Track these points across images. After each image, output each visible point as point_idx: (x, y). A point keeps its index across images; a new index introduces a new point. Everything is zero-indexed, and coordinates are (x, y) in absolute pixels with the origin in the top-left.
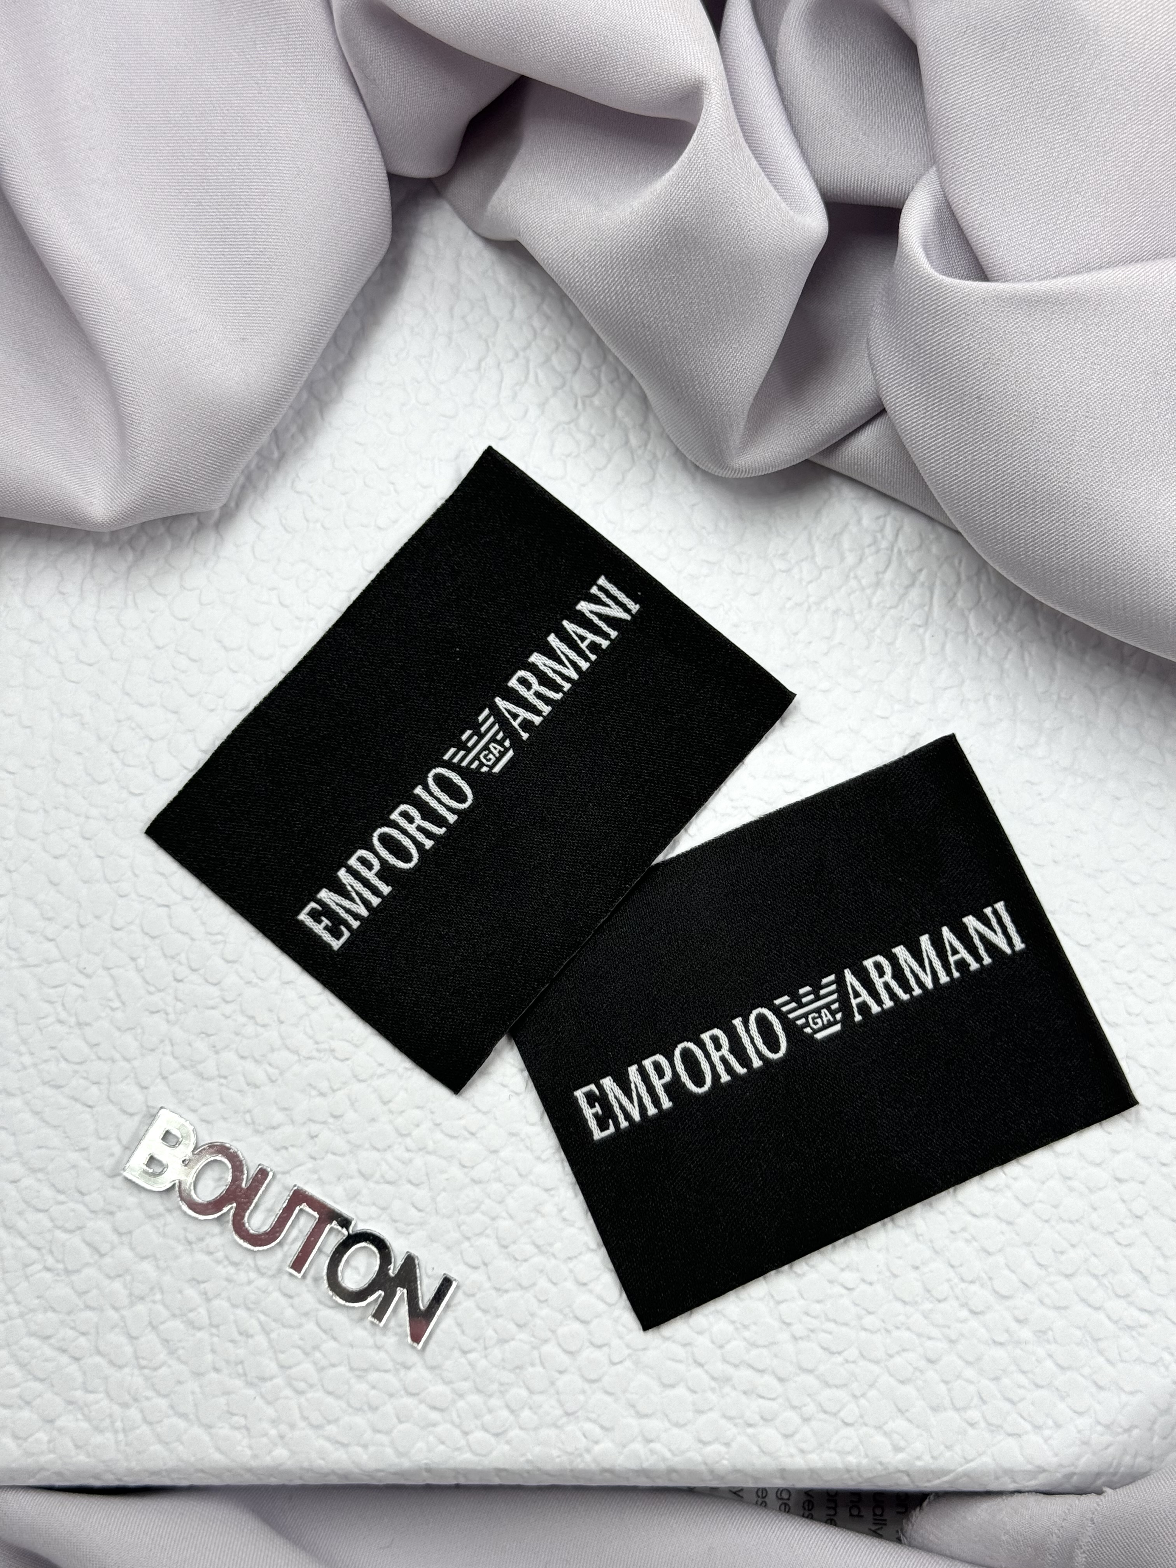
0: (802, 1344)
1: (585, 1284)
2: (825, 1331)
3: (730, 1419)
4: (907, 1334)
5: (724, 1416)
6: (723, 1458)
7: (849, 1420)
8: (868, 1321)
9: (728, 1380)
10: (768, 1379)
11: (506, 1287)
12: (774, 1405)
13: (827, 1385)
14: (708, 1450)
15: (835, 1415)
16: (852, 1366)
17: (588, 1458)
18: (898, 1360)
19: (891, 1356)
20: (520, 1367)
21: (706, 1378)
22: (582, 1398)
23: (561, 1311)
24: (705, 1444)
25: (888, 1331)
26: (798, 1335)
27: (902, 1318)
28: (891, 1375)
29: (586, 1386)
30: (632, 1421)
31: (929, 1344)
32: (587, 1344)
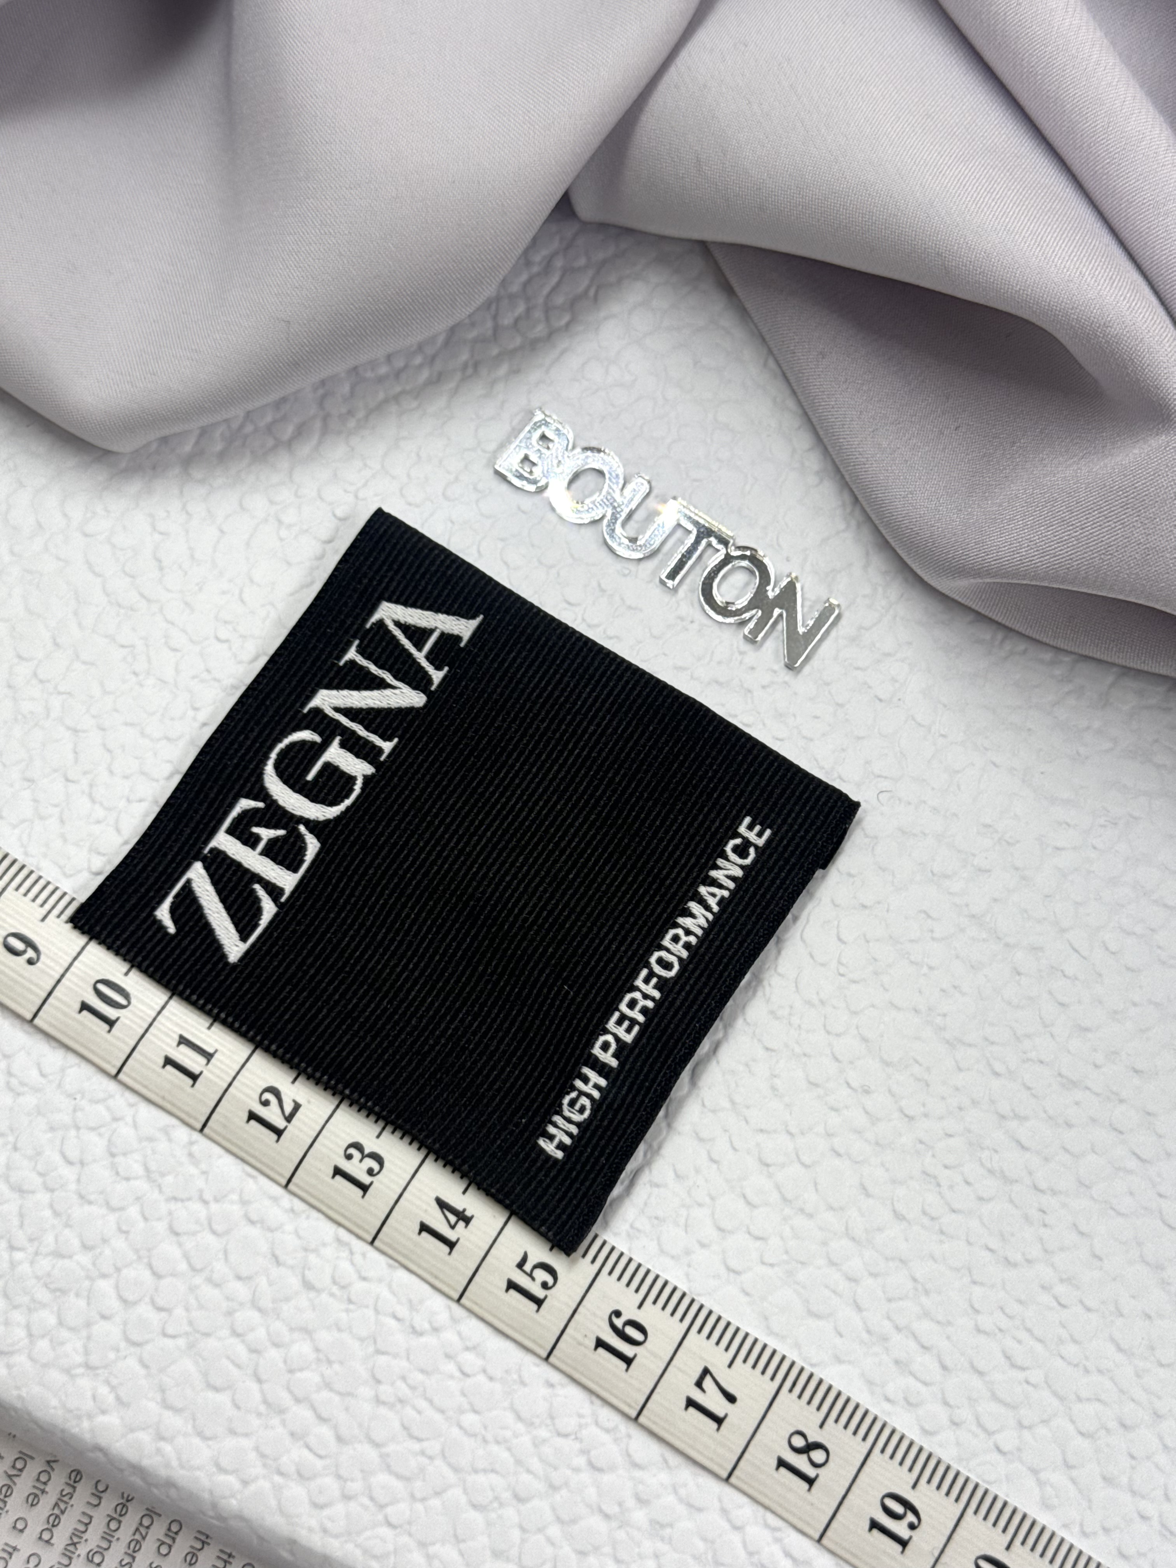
0: (383, 1411)
1: (177, 1234)
2: (414, 1407)
3: (263, 1456)
4: (506, 1455)
5: (257, 1449)
6: (233, 1496)
7: (393, 1520)
8: (470, 1419)
9: (282, 1411)
10: (325, 1431)
11: (92, 1197)
12: (319, 1464)
13: (389, 1469)
14: (222, 1478)
15: (382, 1507)
16: (426, 1461)
17: (86, 1424)
18: (481, 1478)
19: (476, 1471)
20: (63, 1292)
21: (258, 1397)
22: (112, 1355)
23: (137, 1251)
24: (221, 1469)
25: (485, 1441)
26: (383, 1397)
27: (508, 1434)
28: (465, 1491)
29: (123, 1345)
30: (153, 1406)
31: (525, 1477)
32: (147, 1299)
